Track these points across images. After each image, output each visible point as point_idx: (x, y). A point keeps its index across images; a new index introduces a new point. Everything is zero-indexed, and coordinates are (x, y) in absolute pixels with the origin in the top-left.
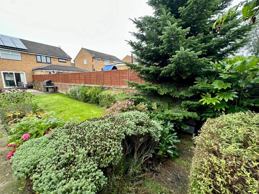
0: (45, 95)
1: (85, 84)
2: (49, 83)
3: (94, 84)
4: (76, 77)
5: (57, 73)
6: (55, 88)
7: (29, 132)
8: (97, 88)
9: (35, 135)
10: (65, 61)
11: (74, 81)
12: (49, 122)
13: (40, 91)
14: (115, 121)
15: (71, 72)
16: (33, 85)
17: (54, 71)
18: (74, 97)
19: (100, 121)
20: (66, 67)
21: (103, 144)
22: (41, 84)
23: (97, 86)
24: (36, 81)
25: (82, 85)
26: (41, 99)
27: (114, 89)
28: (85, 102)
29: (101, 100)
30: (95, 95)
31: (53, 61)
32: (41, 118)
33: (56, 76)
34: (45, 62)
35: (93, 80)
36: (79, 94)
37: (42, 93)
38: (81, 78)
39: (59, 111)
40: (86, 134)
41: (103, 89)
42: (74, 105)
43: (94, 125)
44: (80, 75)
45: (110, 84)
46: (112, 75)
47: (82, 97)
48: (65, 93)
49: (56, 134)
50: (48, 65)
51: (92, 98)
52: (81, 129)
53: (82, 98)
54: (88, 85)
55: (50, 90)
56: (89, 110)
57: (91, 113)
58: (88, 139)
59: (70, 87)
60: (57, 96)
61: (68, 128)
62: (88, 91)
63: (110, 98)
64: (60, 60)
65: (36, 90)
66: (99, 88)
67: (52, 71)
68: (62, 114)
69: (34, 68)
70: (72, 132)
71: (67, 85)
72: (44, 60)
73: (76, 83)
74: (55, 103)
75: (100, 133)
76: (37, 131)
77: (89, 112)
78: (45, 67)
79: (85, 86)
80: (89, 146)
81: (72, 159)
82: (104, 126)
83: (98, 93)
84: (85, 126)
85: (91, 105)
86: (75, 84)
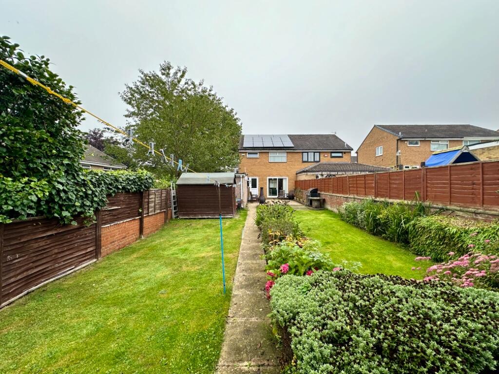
0: (307, 211)
1: (376, 197)
2: (314, 193)
3: (398, 197)
4: (358, 182)
5: (326, 177)
6: (322, 200)
7: (288, 264)
8: (406, 208)
9: (294, 270)
10: (340, 155)
11: (353, 190)
12: (312, 256)
13: (302, 204)
14: (457, 305)
15: (349, 174)
16: (294, 195)
17: (323, 173)
18: (351, 219)
19: (411, 288)
20: (341, 165)
21: (414, 346)
22: (304, 193)
23: (406, 202)
24: (299, 189)
25: (370, 198)
26: (302, 216)
27: (461, 214)
28: (374, 234)
29: (414, 237)
30: (399, 223)
31: (323, 157)
32: (301, 247)
33: (325, 182)
34: (312, 160)
35: (395, 188)
36: (363, 217)
37: (304, 207)
38: (368, 184)
39: (324, 241)
40: (374, 304)
41: (423, 211)
42: (350, 236)
43: (394, 293)
44: (367, 178)
45: (448, 199)
46: (453, 177)
47: (368, 222)
48: (335, 210)
49: (320, 280)
50: (315, 164)
51: (390, 229)
52: (364, 290)
53: (367, 225)
54: (383, 199)
55: (315, 204)
56: (381, 253)
57: (386, 261)
58: (379, 316)
59: (347, 201)
60: (324, 215)
61: (340, 277)
62: (382, 211)
63: (444, 237)
64: (333, 155)
65: (297, 202)
66: (410, 207)
67: (320, 173)
68: (329, 248)
69: (299, 170)
70: (346, 287)
71: (341, 197)
72: (311, 158)
73: (357, 194)
74: (319, 227)
75: (408, 317)
76: (296, 266)
77: (381, 258)
78: (312, 168)
79: (375, 201)
80: (380, 333)
81: (345, 337)
82: (421, 305)
83: (408, 220)
84: (373, 286)
85: (386, 243)
86: (356, 197)
